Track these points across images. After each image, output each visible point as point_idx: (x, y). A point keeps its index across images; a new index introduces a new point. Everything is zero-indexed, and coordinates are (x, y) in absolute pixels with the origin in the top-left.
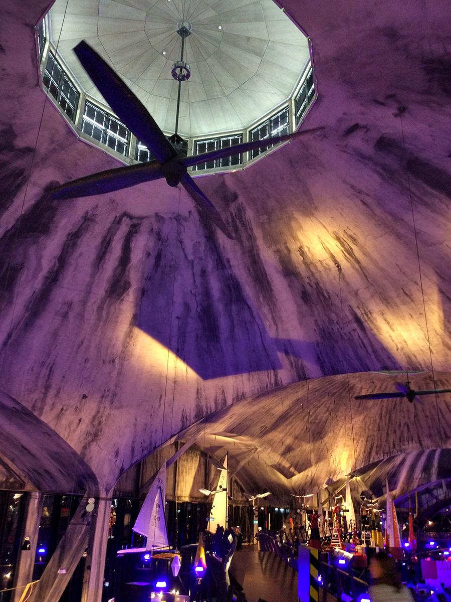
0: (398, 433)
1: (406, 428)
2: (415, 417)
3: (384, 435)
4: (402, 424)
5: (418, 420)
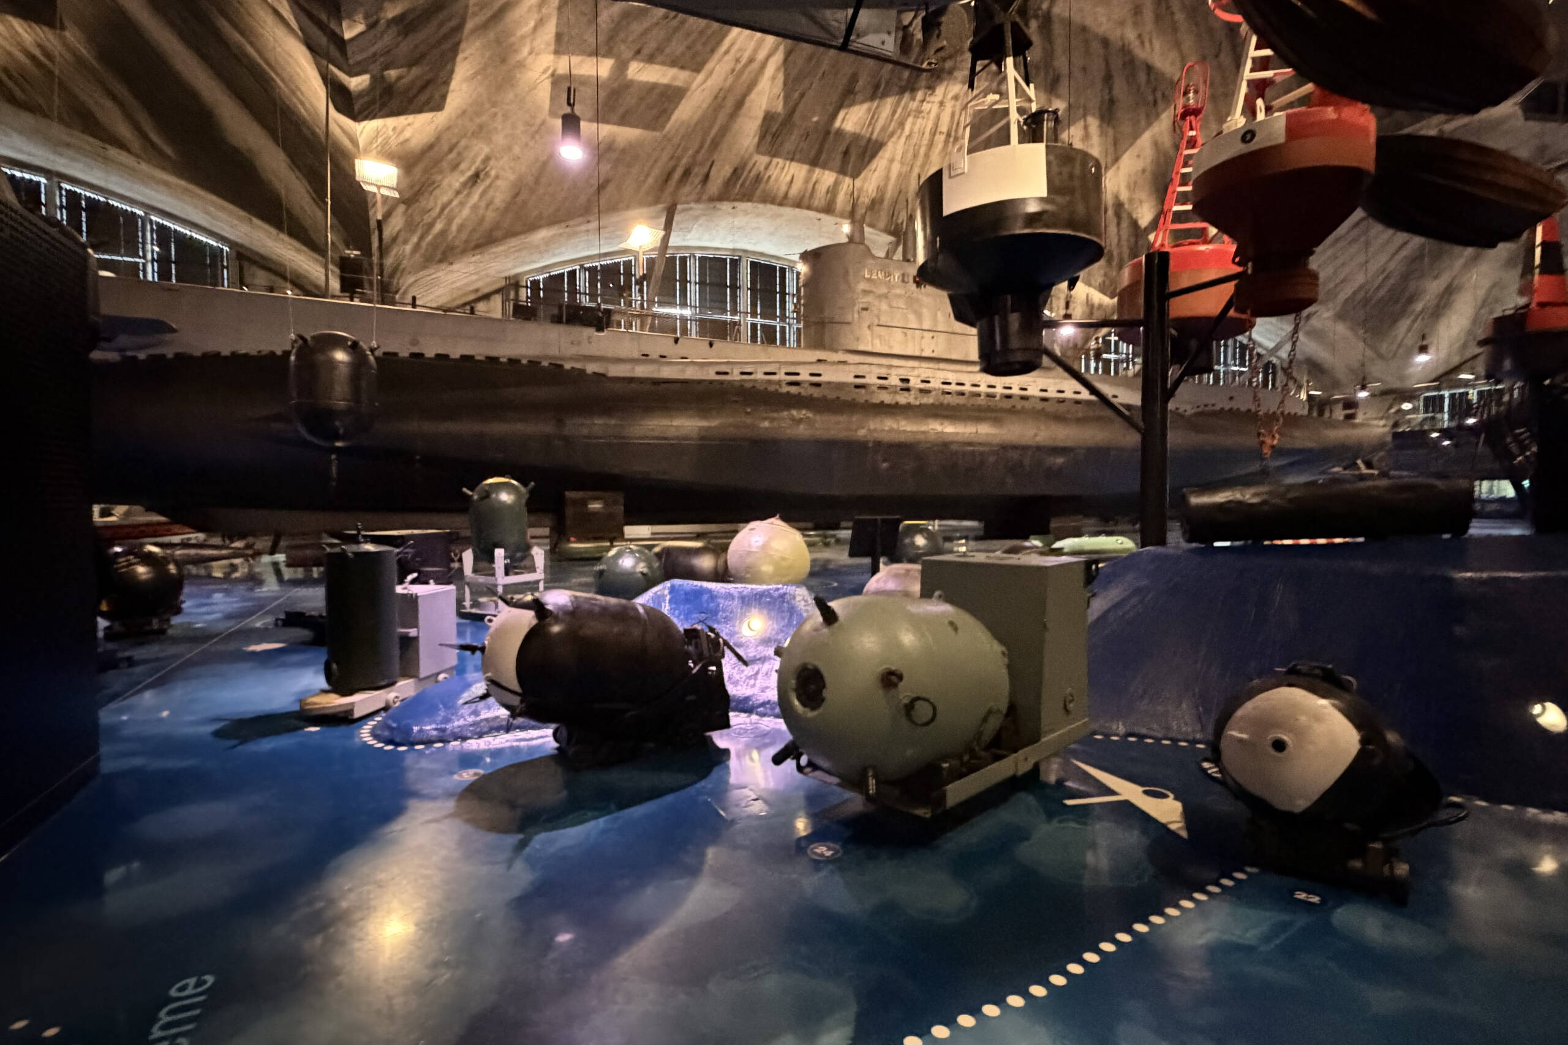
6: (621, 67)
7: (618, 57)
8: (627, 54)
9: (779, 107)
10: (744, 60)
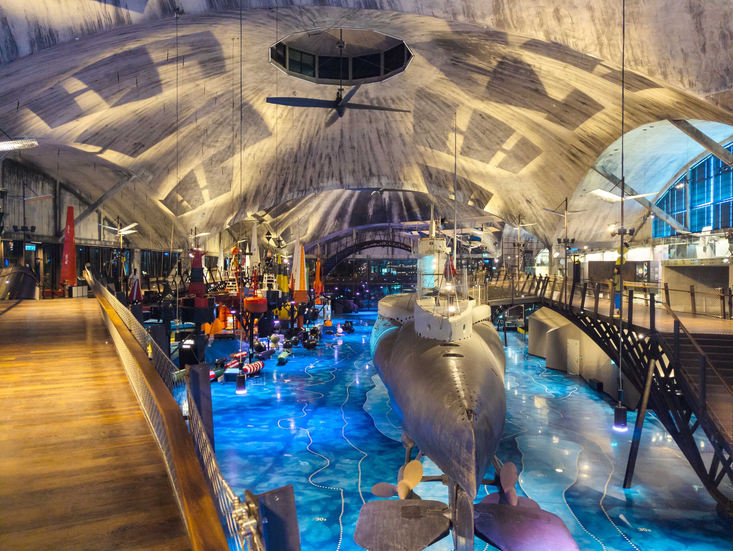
0: (318, 167)
1: (327, 161)
2: (340, 147)
3: (301, 169)
4: (324, 157)
5: (343, 152)
6: (503, 150)
7: (499, 150)
8: (498, 147)
9: (545, 115)
10: (512, 117)
